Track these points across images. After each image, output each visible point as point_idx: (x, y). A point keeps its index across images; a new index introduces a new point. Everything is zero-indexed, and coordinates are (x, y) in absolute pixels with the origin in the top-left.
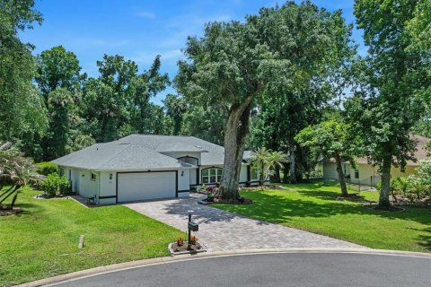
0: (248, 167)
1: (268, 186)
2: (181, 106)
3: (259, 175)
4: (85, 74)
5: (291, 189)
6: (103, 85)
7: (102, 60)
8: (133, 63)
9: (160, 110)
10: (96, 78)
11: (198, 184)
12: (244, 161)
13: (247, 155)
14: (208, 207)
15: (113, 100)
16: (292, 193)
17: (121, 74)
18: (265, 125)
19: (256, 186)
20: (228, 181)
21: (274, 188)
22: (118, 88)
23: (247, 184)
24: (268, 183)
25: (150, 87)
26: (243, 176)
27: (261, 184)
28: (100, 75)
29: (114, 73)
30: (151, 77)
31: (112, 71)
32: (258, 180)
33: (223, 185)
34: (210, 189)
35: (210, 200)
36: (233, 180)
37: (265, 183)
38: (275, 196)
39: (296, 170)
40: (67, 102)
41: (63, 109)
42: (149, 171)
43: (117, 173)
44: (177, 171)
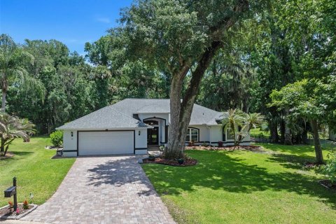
0: (224, 127)
11: (166, 142)
19: (230, 146)
23: (220, 145)
24: (248, 144)
35: (150, 159)
36: (177, 141)
40: (105, 75)
41: (103, 81)
42: (107, 130)
43: (78, 132)
44: (134, 131)
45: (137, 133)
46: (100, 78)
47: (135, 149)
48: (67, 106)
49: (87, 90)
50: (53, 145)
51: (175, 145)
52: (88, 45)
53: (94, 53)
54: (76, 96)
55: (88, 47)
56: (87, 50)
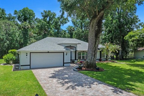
0: (101, 52)
1: (110, 61)
2: (73, 29)
3: (105, 56)
4: (37, 18)
5: (122, 63)
6: (43, 21)
7: (43, 12)
8: (55, 13)
9: (65, 31)
10: (41, 19)
11: (76, 59)
12: (99, 49)
13: (100, 46)
14: (78, 73)
15: (46, 27)
16: (123, 65)
17: (50, 17)
18: (108, 34)
19: (104, 61)
20: (90, 58)
21: (113, 62)
22: (48, 23)
23: (100, 60)
24: (110, 60)
25: (61, 22)
26: (98, 56)
27: (106, 60)
28: (42, 18)
29: (47, 17)
30: (61, 18)
31: (47, 16)
32: (105, 58)
33: (88, 60)
34: (81, 62)
35: (80, 69)
36: (93, 57)
37: (109, 60)
38: (116, 66)
39: (122, 54)
40: (27, 27)
41: (26, 30)
42: (48, 52)
43: (30, 53)
44: (64, 53)
45: (65, 54)
46: (25, 28)
47: (64, 63)
48: (6, 42)
49: (17, 34)
50: (5, 63)
51: (92, 60)
52: (16, 11)
53: (19, 16)
54: (11, 37)
55: (16, 12)
56: (15, 14)
